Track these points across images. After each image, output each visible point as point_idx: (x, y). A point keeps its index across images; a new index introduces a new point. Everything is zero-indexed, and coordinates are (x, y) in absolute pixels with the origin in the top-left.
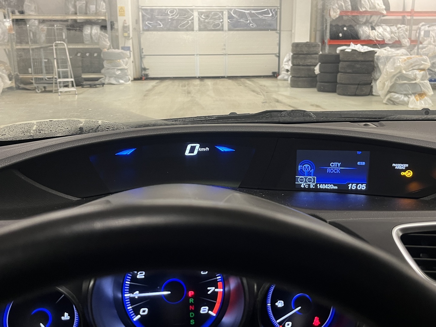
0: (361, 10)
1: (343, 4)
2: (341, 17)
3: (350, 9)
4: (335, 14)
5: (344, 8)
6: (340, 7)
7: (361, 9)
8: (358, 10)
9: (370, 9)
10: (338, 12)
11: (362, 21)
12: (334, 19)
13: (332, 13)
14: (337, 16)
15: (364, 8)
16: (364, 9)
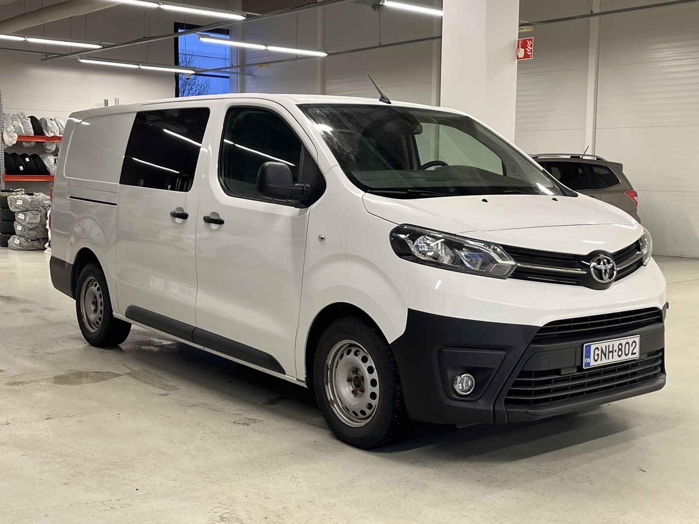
0: (47, 135)
1: (21, 126)
2: (19, 144)
3: (33, 133)
4: (11, 139)
5: (24, 132)
6: (17, 130)
7: (48, 133)
8: (43, 134)
9: (60, 134)
10: (15, 136)
11: (50, 150)
12: (10, 145)
13: (6, 137)
14: (15, 142)
15: (51, 133)
16: (52, 135)
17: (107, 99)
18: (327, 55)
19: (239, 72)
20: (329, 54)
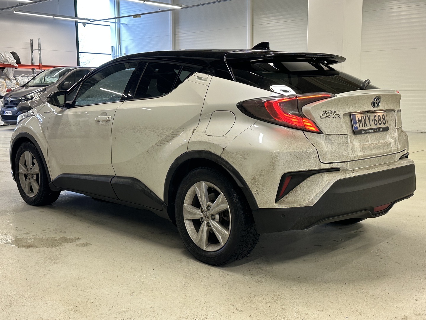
17: (32, 39)
18: (181, 8)
19: (116, 22)
20: (183, 8)
